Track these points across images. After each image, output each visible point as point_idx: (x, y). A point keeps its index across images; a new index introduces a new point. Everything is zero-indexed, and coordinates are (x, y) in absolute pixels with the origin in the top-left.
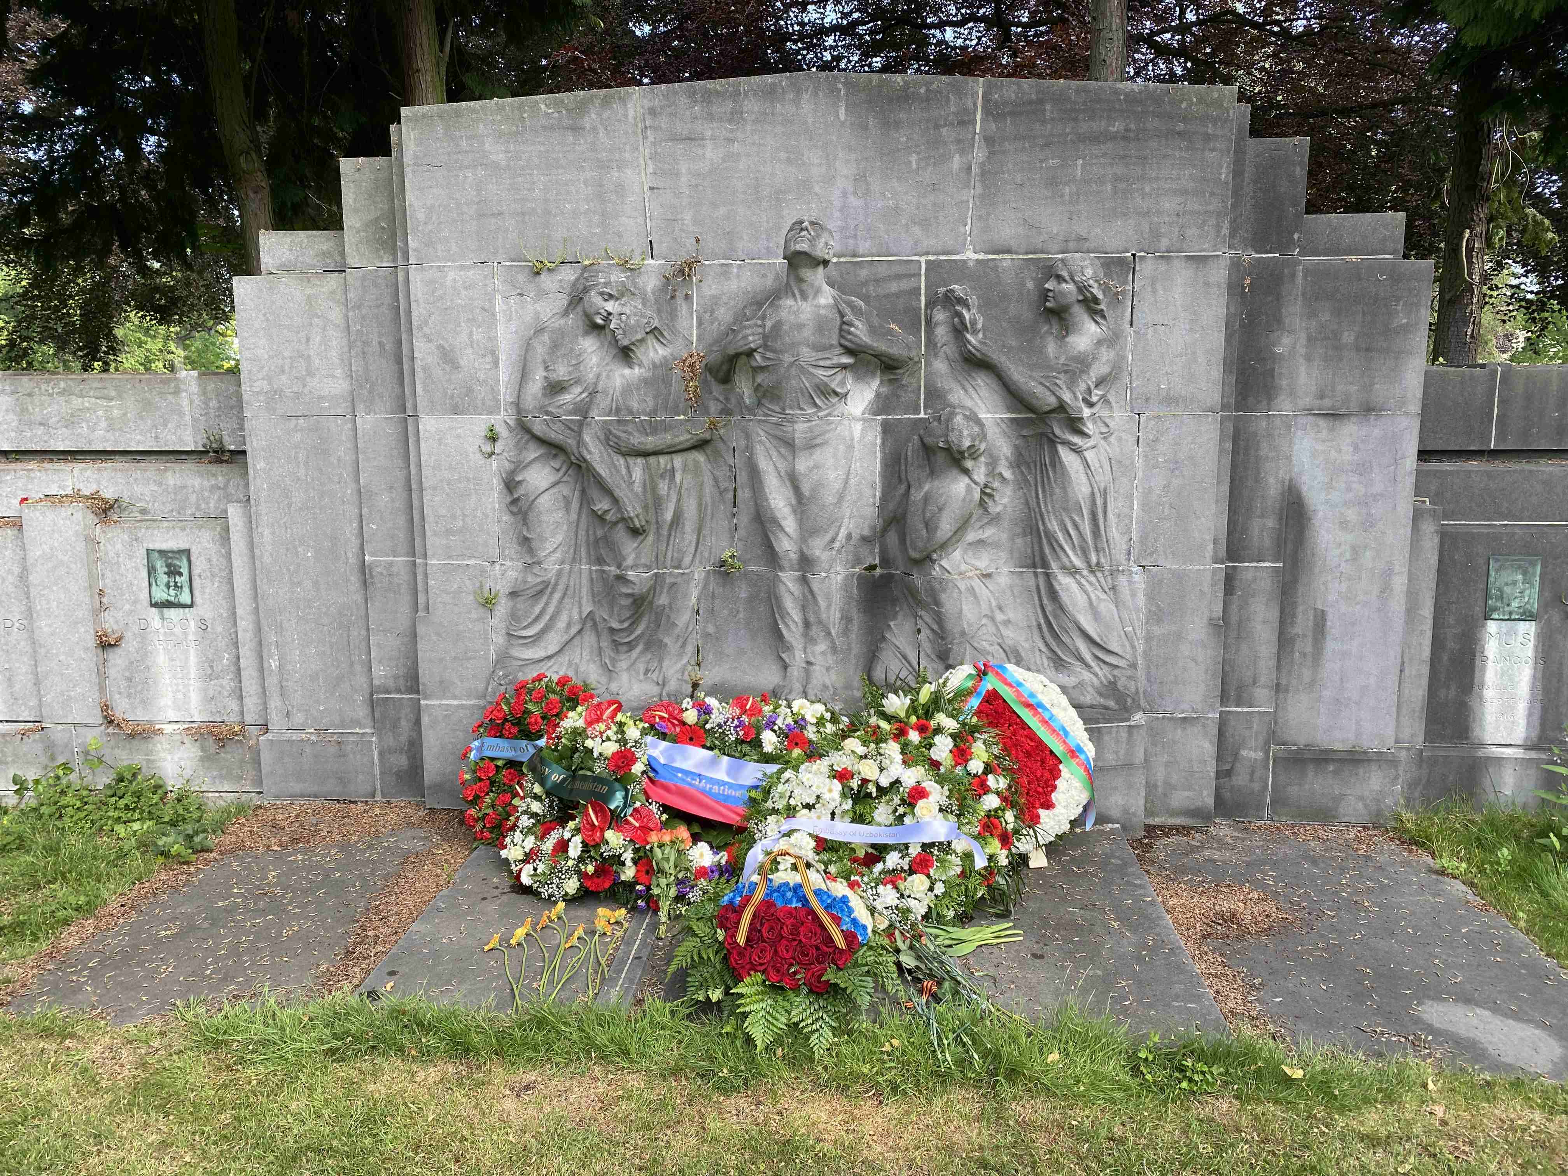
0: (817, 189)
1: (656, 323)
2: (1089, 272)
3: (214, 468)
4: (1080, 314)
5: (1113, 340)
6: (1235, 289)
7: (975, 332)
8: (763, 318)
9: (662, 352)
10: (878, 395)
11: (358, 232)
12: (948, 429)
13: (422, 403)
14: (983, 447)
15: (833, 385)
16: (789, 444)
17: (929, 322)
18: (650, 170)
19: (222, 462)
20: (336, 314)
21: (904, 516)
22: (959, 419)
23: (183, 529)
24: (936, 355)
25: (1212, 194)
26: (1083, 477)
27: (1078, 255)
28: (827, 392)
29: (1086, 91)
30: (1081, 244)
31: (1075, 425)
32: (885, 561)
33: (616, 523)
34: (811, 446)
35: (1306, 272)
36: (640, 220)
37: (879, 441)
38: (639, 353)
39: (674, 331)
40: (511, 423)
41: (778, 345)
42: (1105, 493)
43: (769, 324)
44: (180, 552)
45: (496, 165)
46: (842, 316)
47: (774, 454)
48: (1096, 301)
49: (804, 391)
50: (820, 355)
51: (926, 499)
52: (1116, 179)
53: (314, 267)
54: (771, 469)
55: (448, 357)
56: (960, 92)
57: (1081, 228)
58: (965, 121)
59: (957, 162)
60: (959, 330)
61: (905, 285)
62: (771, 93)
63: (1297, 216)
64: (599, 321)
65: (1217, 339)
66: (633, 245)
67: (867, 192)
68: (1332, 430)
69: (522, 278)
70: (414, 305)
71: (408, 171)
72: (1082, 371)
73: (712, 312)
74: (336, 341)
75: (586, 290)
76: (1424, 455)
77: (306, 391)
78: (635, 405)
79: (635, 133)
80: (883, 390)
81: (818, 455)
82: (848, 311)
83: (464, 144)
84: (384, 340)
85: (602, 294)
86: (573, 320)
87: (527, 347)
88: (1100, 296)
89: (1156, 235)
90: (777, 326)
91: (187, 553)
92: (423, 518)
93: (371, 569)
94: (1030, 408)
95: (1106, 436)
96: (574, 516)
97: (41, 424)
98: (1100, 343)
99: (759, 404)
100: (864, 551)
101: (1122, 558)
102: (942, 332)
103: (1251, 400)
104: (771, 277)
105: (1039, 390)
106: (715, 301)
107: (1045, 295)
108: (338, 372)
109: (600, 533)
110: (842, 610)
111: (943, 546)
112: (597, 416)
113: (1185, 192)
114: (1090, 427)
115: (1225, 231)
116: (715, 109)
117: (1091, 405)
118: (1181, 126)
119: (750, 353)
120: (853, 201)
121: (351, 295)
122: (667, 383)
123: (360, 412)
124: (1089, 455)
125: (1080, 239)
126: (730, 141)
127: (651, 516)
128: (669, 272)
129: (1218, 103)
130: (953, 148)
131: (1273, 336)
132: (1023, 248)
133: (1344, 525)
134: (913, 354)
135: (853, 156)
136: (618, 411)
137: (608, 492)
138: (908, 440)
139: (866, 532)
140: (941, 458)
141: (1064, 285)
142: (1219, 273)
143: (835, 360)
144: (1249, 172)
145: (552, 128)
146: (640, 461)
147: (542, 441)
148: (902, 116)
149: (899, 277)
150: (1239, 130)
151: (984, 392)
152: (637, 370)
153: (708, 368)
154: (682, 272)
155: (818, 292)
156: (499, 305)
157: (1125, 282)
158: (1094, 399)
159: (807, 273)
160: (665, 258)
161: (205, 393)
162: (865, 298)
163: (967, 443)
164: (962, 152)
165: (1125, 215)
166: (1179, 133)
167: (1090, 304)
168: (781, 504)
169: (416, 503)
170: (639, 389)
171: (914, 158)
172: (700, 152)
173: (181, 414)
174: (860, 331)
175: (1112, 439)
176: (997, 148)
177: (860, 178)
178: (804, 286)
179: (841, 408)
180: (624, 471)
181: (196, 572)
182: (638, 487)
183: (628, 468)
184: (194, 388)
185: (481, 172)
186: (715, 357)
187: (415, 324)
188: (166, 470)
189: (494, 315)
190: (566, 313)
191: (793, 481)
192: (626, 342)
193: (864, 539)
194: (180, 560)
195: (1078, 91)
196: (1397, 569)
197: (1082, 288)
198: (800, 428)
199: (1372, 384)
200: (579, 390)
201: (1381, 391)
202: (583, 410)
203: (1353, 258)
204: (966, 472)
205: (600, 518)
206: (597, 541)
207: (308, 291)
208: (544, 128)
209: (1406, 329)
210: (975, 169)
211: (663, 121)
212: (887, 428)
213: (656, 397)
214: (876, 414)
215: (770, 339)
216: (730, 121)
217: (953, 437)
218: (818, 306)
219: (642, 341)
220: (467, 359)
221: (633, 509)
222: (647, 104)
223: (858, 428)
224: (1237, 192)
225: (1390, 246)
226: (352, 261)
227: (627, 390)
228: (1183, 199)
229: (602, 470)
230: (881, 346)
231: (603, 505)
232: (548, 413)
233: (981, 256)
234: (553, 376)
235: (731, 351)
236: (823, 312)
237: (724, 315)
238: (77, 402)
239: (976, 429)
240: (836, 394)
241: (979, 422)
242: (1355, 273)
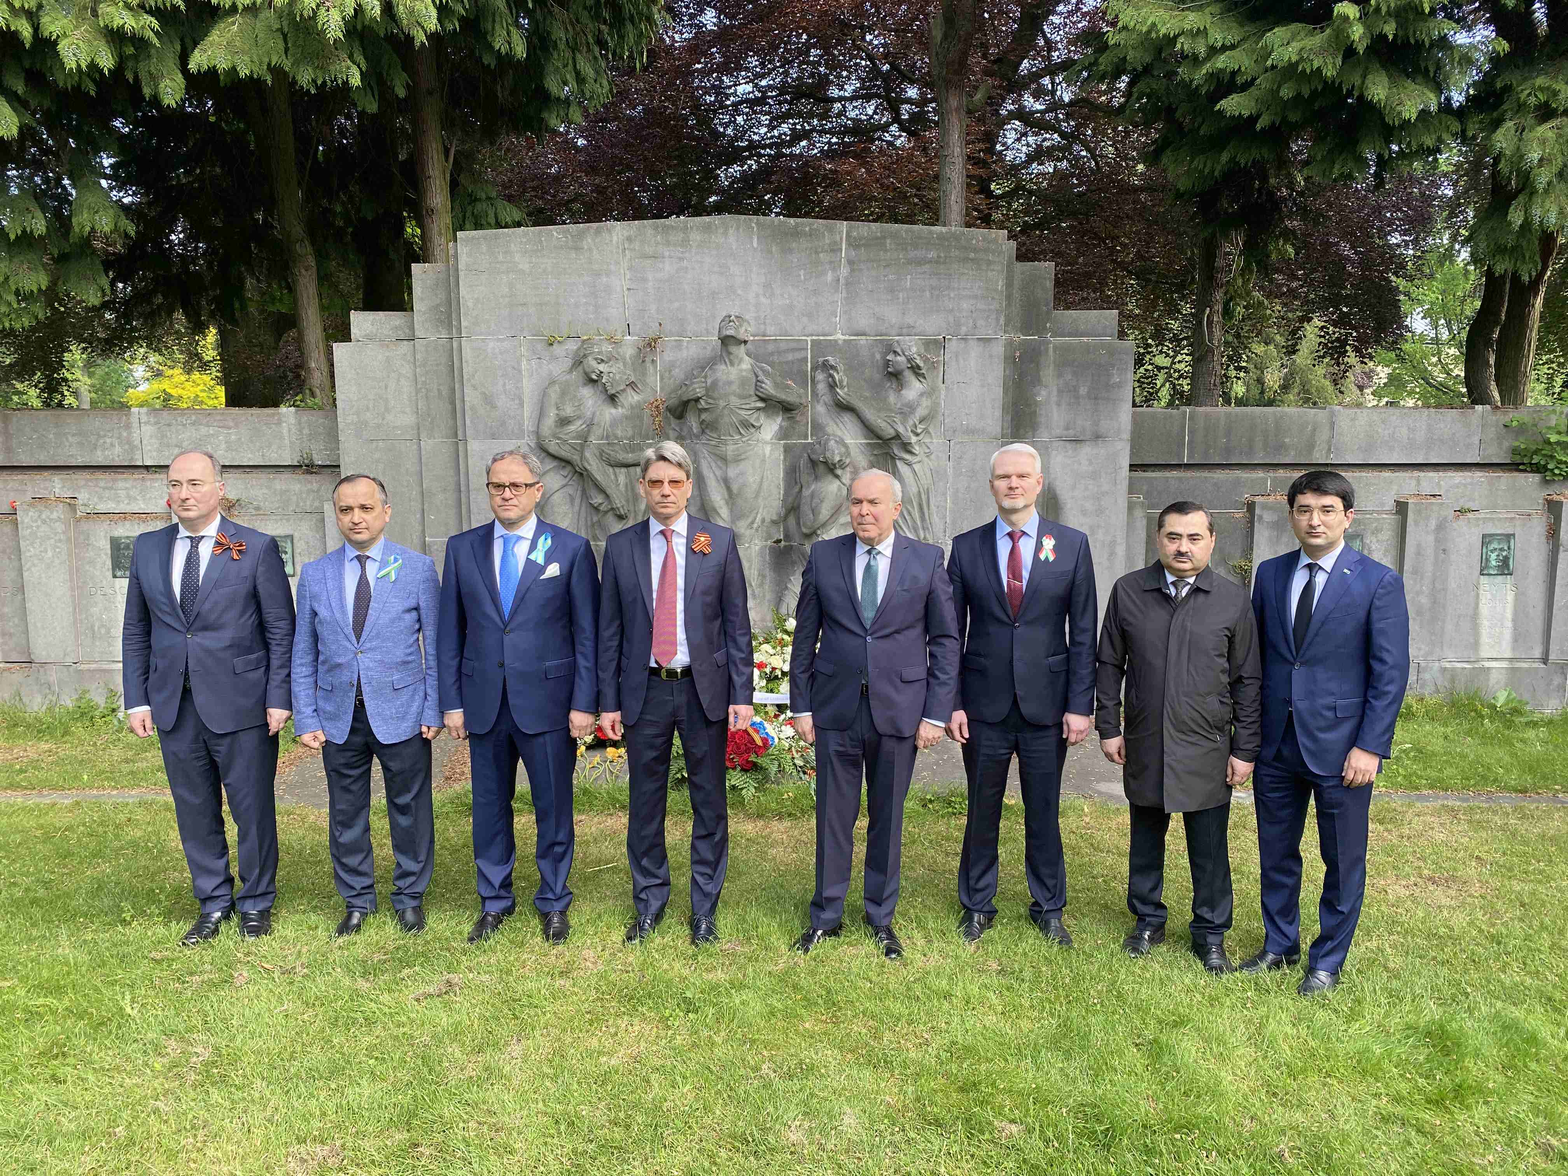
0: (739, 292)
1: (633, 379)
2: (914, 349)
3: (309, 477)
4: (909, 376)
5: (930, 393)
6: (1009, 360)
7: (842, 388)
8: (705, 377)
9: (637, 398)
10: (781, 427)
11: (424, 314)
12: (825, 449)
13: (469, 432)
14: (848, 461)
15: (752, 421)
16: (724, 459)
17: (813, 380)
18: (628, 277)
19: (312, 473)
20: (406, 370)
21: (798, 507)
22: (832, 443)
23: (288, 520)
24: (818, 402)
25: (993, 298)
26: (912, 479)
27: (907, 338)
28: (748, 425)
29: (913, 232)
30: (907, 330)
31: (906, 447)
32: (787, 537)
33: (606, 512)
34: (737, 460)
35: (1055, 348)
36: (621, 310)
37: (782, 457)
38: (621, 398)
39: (645, 384)
40: (533, 445)
41: (716, 395)
42: (928, 493)
43: (709, 381)
44: (286, 537)
45: (522, 272)
46: (757, 376)
47: (713, 464)
48: (919, 368)
49: (733, 425)
50: (743, 401)
51: (812, 496)
52: (933, 288)
53: (389, 336)
54: (712, 475)
55: (489, 400)
56: (831, 230)
57: (909, 320)
58: (835, 249)
59: (830, 276)
60: (832, 386)
61: (798, 355)
62: (708, 228)
63: (1048, 313)
64: (594, 377)
65: (998, 391)
66: (618, 327)
67: (772, 295)
68: (1075, 450)
69: (539, 347)
70: (464, 364)
71: (461, 274)
72: (911, 413)
73: (670, 371)
74: (407, 387)
75: (585, 356)
76: (1133, 467)
77: (385, 422)
78: (619, 433)
79: (618, 253)
80: (784, 424)
81: (742, 466)
82: (760, 373)
83: (501, 258)
84: (442, 388)
85: (596, 359)
86: (576, 376)
87: (544, 394)
88: (921, 364)
89: (958, 325)
90: (715, 384)
91: (291, 537)
92: (469, 511)
93: (429, 546)
94: (879, 437)
95: (928, 455)
96: (577, 508)
97: (176, 446)
98: (922, 395)
99: (703, 432)
100: (773, 530)
101: (941, 535)
102: (822, 387)
103: (1022, 431)
104: (709, 348)
105: (883, 425)
106: (672, 365)
107: (887, 363)
108: (408, 410)
109: (595, 519)
110: (759, 570)
111: (824, 525)
112: (594, 440)
113: (975, 297)
114: (917, 449)
115: (1002, 321)
116: (672, 238)
117: (917, 435)
118: (972, 255)
119: (697, 400)
120: (763, 300)
121: (418, 356)
122: (640, 417)
123: (423, 436)
124: (916, 467)
125: (909, 327)
126: (681, 259)
127: (632, 508)
128: (641, 345)
129: (995, 241)
130: (827, 267)
131: (1035, 390)
132: (873, 333)
133: (1084, 512)
134: (803, 401)
135: (763, 271)
136: (608, 437)
137: (602, 491)
138: (801, 457)
139: (775, 518)
140: (821, 468)
141: (899, 358)
142: (999, 349)
143: (753, 405)
144: (1017, 283)
145: (561, 247)
146: (623, 470)
147: (554, 457)
148: (794, 245)
149: (794, 350)
150: (1010, 258)
151: (849, 425)
152: (620, 410)
153: (669, 409)
154: (650, 345)
155: (741, 361)
156: (524, 364)
157: (939, 356)
158: (919, 431)
159: (733, 349)
160: (638, 335)
161: (300, 424)
162: (771, 364)
163: (837, 459)
164: (834, 270)
165: (938, 311)
166: (972, 260)
167: (915, 370)
168: (719, 498)
169: (463, 500)
170: (622, 422)
171: (802, 272)
172: (661, 266)
173: (282, 438)
174: (769, 387)
175: (933, 457)
176: (855, 267)
177: (767, 286)
178: (732, 357)
179: (757, 435)
180: (613, 477)
181: (297, 551)
182: (622, 487)
183: (615, 474)
184: (292, 420)
185: (512, 276)
186: (673, 402)
187: (465, 377)
188: (274, 478)
189: (520, 371)
190: (571, 371)
191: (726, 482)
192: (613, 392)
193: (774, 522)
194: (286, 542)
195: (906, 231)
196: (1119, 540)
197: (910, 360)
198: (730, 450)
199: (1099, 420)
200: (580, 422)
201: (1105, 425)
202: (584, 437)
203: (1085, 339)
204: (837, 477)
205: (596, 509)
206: (593, 525)
207: (387, 354)
208: (555, 247)
209: (1119, 385)
210: (842, 281)
211: (637, 245)
212: (787, 449)
213: (634, 427)
214: (780, 439)
215: (710, 390)
216: (682, 246)
217: (828, 455)
218: (741, 370)
219: (624, 390)
220: (502, 402)
221: (619, 502)
222: (626, 234)
223: (768, 449)
224: (1009, 297)
225: (1109, 331)
226: (418, 334)
227: (614, 423)
228: (974, 302)
229: (599, 477)
230: (782, 396)
231: (598, 499)
232: (559, 438)
233: (847, 337)
234: (563, 414)
235: (685, 399)
236: (744, 374)
237: (678, 373)
238: (204, 430)
239: (843, 450)
240: (753, 426)
241: (846, 446)
242: (1087, 349)
